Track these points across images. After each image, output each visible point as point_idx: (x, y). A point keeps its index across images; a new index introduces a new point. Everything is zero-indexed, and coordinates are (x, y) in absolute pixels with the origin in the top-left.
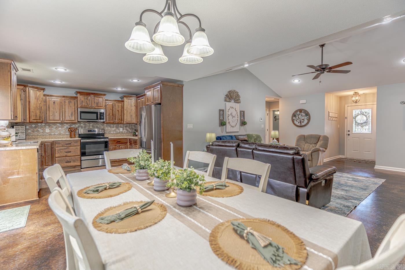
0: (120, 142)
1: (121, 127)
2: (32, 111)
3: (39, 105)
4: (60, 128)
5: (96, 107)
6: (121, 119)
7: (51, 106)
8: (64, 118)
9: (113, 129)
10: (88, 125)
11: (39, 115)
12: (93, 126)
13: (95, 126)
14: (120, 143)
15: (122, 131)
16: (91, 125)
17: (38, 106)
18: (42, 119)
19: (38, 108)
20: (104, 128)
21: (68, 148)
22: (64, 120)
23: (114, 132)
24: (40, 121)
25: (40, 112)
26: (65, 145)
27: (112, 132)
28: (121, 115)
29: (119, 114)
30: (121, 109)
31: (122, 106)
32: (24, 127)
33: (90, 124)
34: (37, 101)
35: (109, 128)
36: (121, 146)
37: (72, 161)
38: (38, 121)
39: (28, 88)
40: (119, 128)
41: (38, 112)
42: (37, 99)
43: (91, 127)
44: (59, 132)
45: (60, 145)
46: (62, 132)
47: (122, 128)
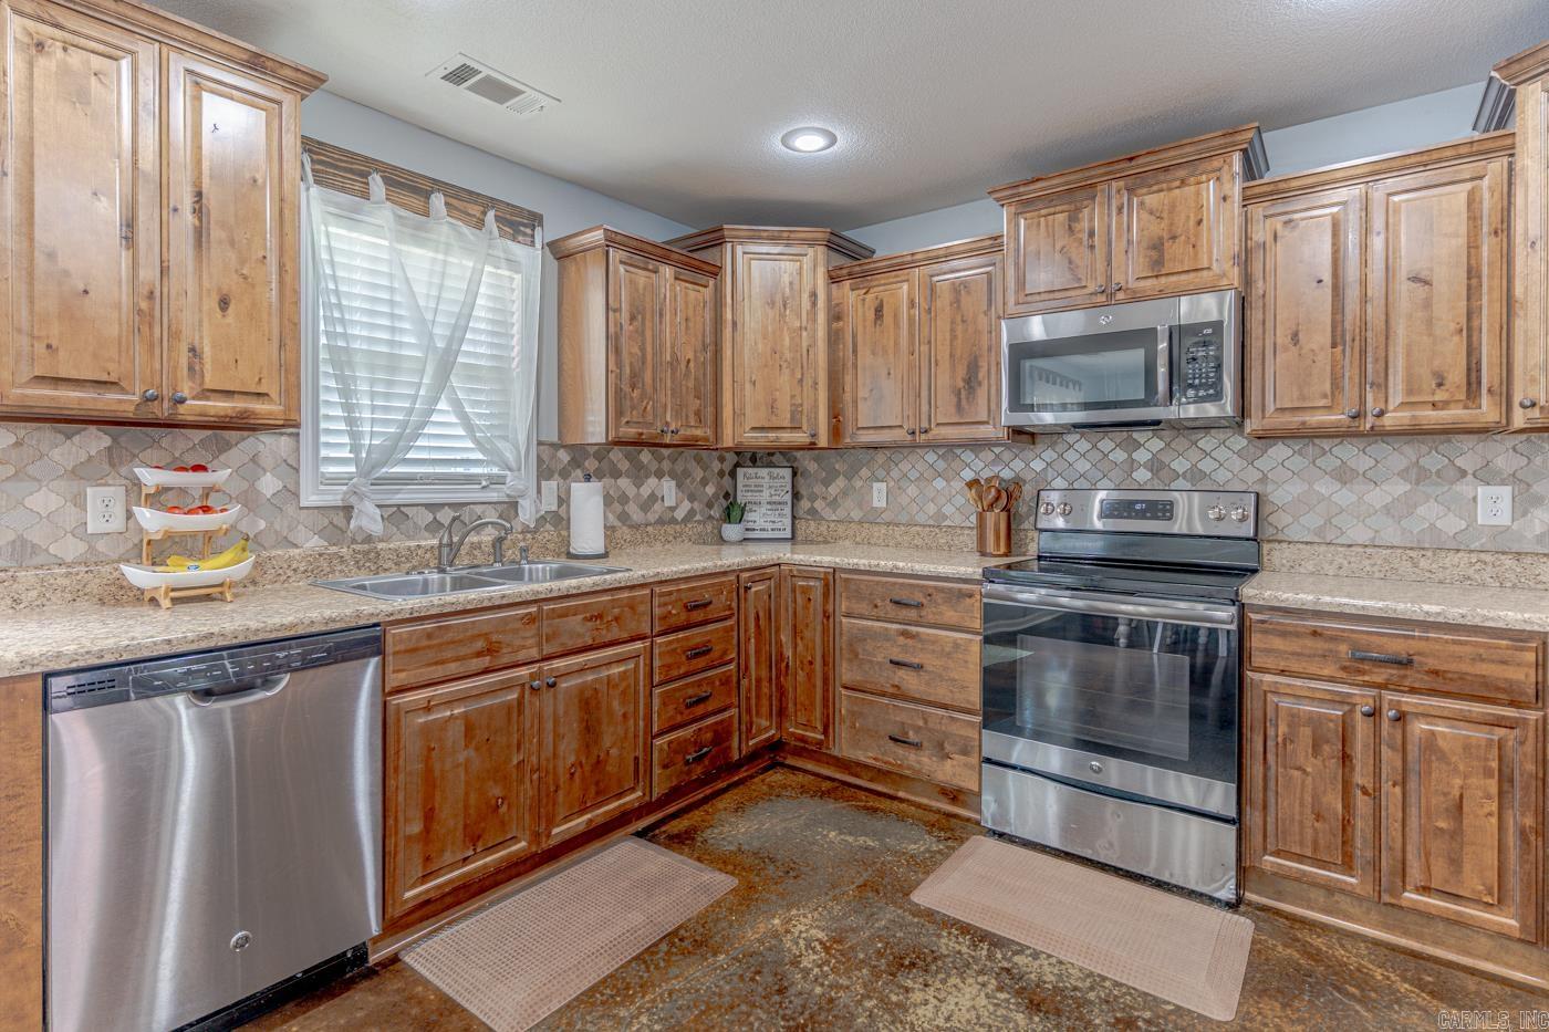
0: (1405, 663)
1: (1486, 475)
2: (747, 378)
3: (792, 339)
4: (940, 483)
5: (1142, 284)
6: (1457, 376)
7: (865, 333)
8: (925, 408)
9: (1377, 497)
10: (1120, 456)
11: (793, 397)
12: (1156, 466)
13: (1180, 465)
14: (1413, 678)
15: (1504, 518)
16: (1142, 456)
17: (787, 341)
18: (814, 423)
19: (788, 355)
20: (1264, 479)
21: (905, 634)
22: (925, 425)
23: (1391, 535)
24: (801, 438)
25: (801, 381)
26: (892, 610)
27: (1359, 534)
28: (1470, 331)
29: (1429, 322)
30: (1473, 246)
31: (1488, 203)
32: (787, 473)
33: (1138, 445)
34: (782, 316)
35: (1325, 487)
36: (1420, 727)
37: (925, 744)
38: (787, 437)
39: (729, 245)
40: (1464, 488)
41: (784, 381)
42: (779, 303)
43: (1142, 475)
44: (931, 509)
45: (863, 608)
46: (948, 510)
47: (1505, 492)
